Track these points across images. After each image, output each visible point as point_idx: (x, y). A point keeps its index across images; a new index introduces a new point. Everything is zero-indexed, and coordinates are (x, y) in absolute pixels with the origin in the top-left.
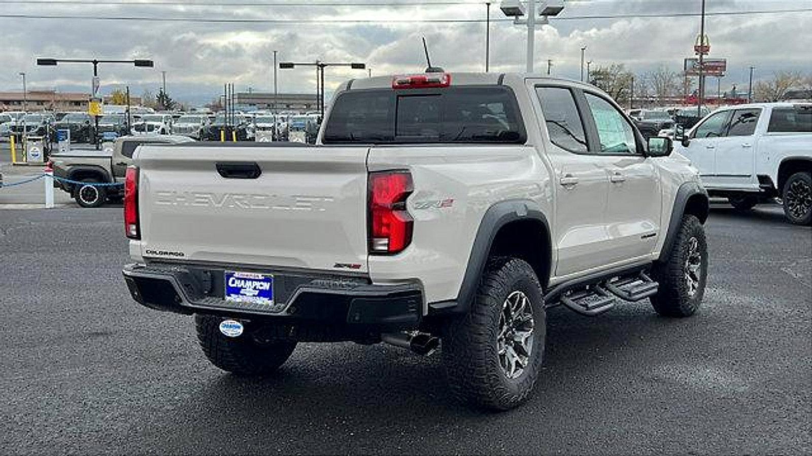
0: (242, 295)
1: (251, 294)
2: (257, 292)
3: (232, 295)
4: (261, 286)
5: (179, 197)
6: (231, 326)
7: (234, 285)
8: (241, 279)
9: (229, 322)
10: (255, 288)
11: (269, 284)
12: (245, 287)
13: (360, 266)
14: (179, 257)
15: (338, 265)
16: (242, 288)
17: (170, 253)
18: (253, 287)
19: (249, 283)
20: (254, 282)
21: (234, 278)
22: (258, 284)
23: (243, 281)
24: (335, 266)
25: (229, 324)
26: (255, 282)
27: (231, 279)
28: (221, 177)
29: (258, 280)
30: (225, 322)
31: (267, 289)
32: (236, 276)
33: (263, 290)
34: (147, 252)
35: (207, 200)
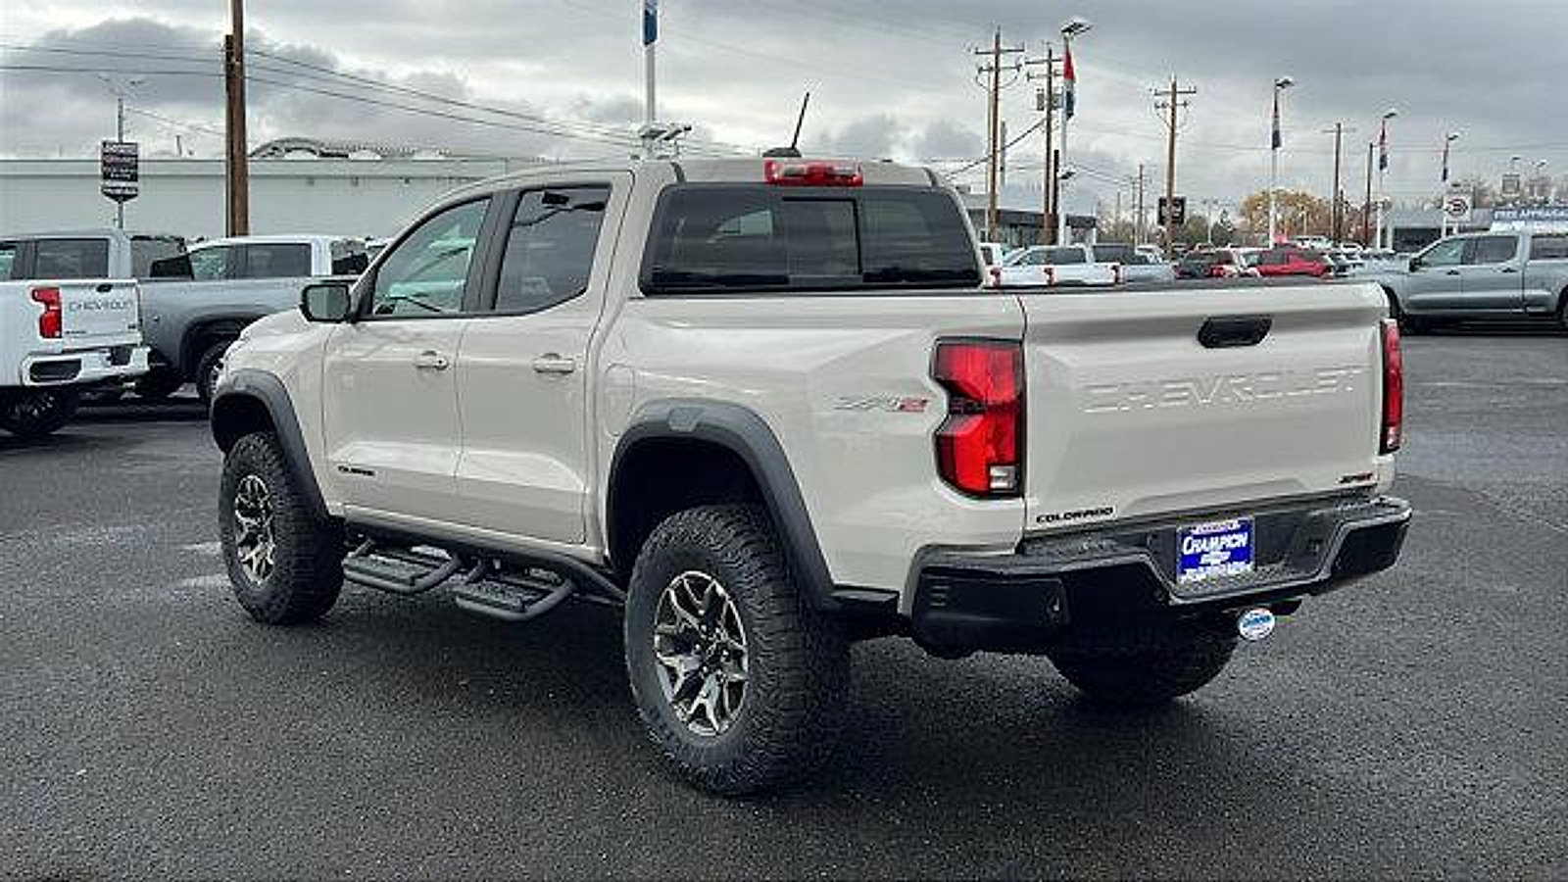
0: (1204, 565)
1: (1218, 561)
2: (1227, 556)
3: (1188, 571)
4: (1234, 541)
5: (1132, 394)
7: (1191, 551)
8: (1202, 537)
9: (1253, 614)
10: (1224, 549)
11: (1247, 535)
12: (1209, 549)
13: (1369, 475)
14: (1103, 518)
15: (1346, 480)
16: (1203, 552)
17: (1086, 514)
18: (1221, 547)
19: (1214, 542)
20: (1222, 538)
21: (1190, 539)
22: (1227, 540)
23: (1205, 541)
24: (1342, 482)
26: (1225, 537)
27: (1186, 542)
28: (1202, 347)
29: (1231, 533)
30: (1247, 616)
31: (1244, 545)
32: (1196, 532)
33: (1237, 548)
34: (1038, 520)
35: (1185, 394)
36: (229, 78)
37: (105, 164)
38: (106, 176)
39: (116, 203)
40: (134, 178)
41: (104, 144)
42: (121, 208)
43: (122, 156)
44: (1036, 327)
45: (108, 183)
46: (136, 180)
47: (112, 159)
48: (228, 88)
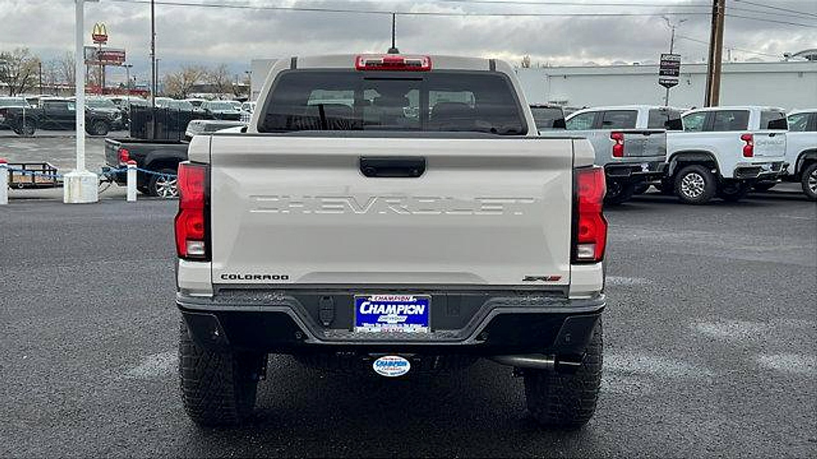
1: (396, 322)
2: (404, 319)
3: (365, 324)
5: (292, 203)
6: (391, 364)
7: (369, 312)
8: (379, 304)
9: (388, 359)
10: (401, 313)
11: (423, 306)
12: (386, 313)
13: (560, 278)
14: (280, 281)
15: (529, 279)
17: (264, 277)
18: (398, 313)
20: (399, 306)
21: (368, 303)
22: (406, 309)
23: (382, 307)
24: (526, 280)
25: (388, 361)
26: (402, 306)
27: (364, 305)
28: (366, 177)
29: (409, 304)
30: (381, 359)
31: (421, 313)
32: (373, 300)
33: (414, 315)
34: (222, 277)
35: (342, 206)
36: (714, 15)
37: (661, 66)
38: (662, 73)
39: (666, 89)
40: (677, 74)
41: (662, 55)
42: (668, 90)
43: (671, 62)
44: (219, 155)
45: (662, 77)
46: (677, 76)
47: (665, 64)
48: (713, 22)
